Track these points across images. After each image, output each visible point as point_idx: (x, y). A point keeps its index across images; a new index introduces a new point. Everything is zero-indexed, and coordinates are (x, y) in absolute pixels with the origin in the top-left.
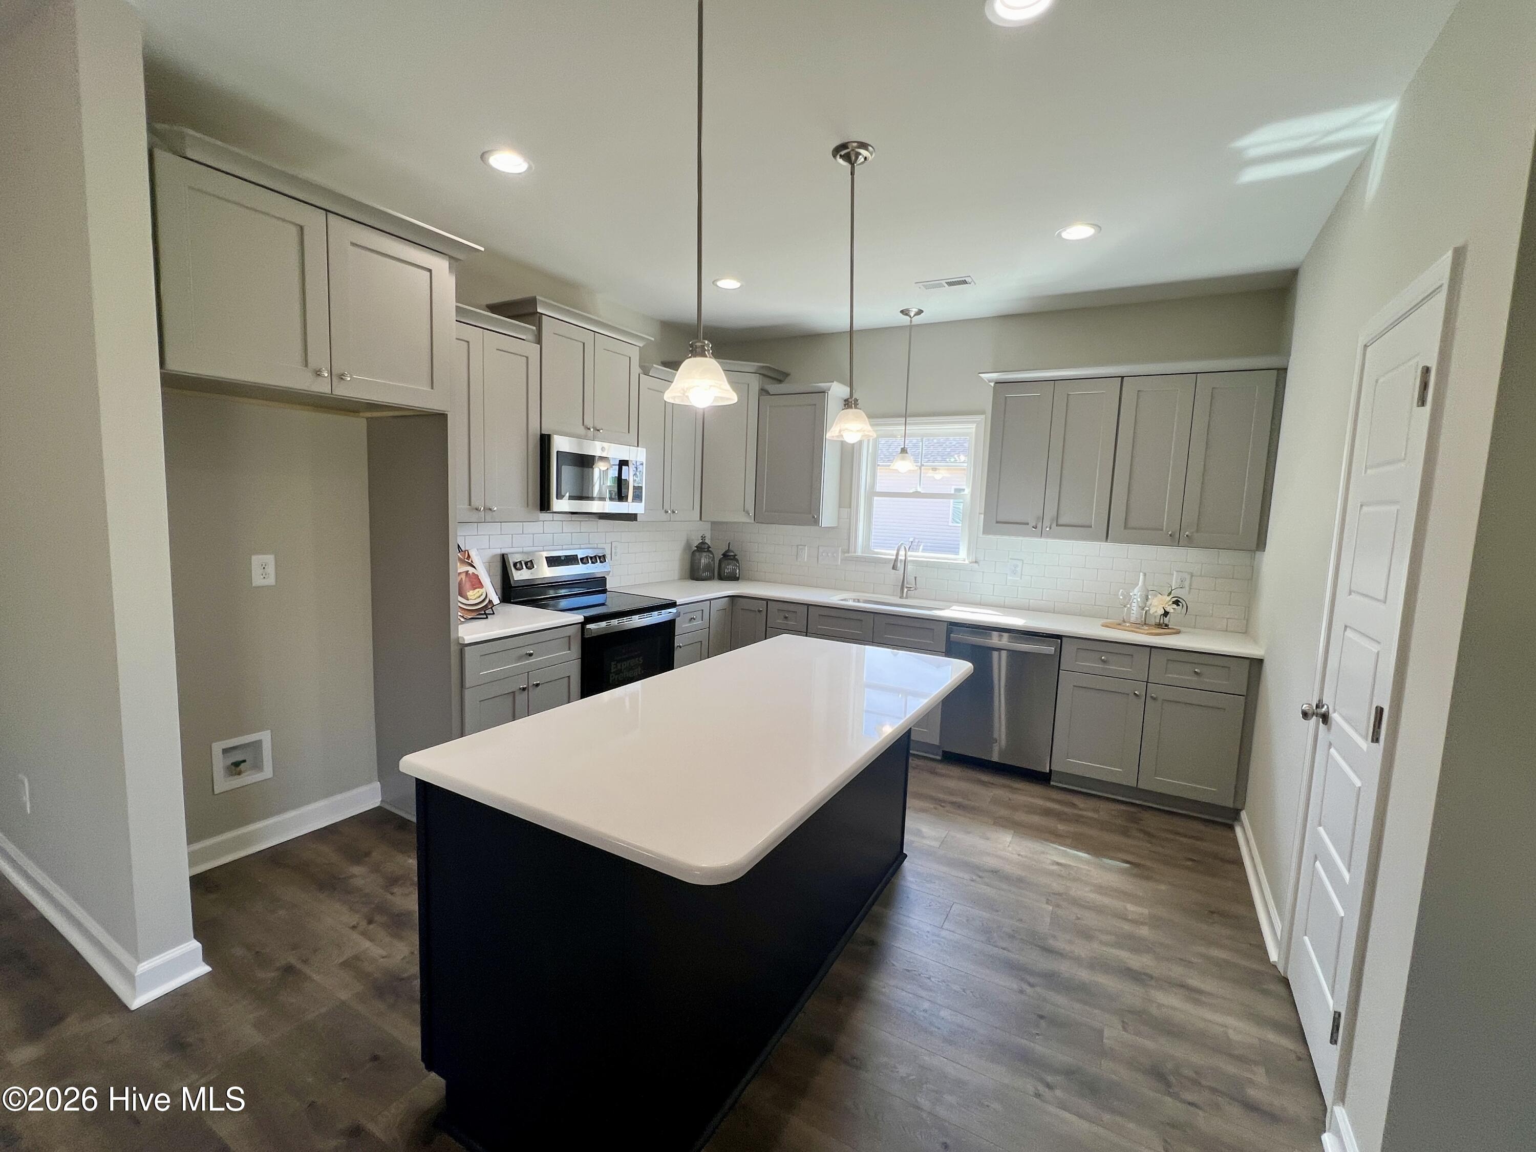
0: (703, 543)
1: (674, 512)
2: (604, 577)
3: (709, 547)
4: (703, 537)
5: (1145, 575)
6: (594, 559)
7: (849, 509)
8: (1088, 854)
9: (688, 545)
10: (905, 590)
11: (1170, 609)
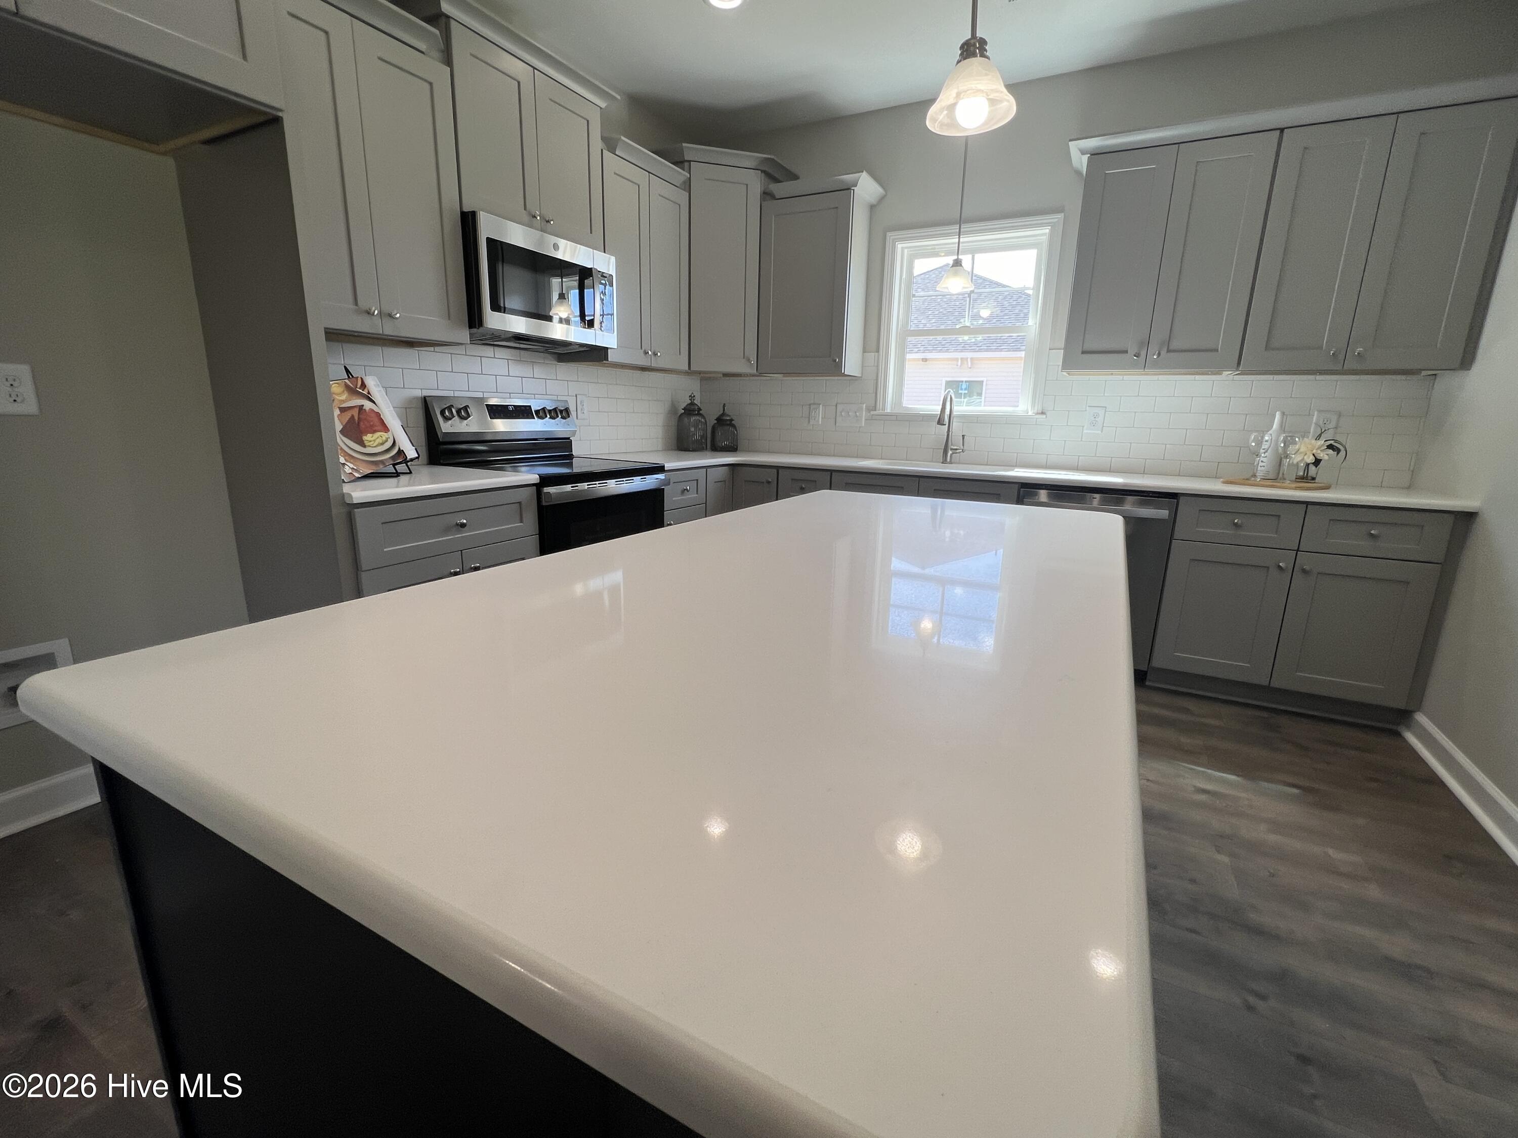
0: (692, 404)
1: (655, 354)
2: (568, 438)
3: (700, 409)
4: (692, 397)
5: (1283, 414)
6: (554, 413)
7: (876, 354)
8: (1238, 776)
9: (673, 409)
10: (950, 452)
11: (1324, 455)
